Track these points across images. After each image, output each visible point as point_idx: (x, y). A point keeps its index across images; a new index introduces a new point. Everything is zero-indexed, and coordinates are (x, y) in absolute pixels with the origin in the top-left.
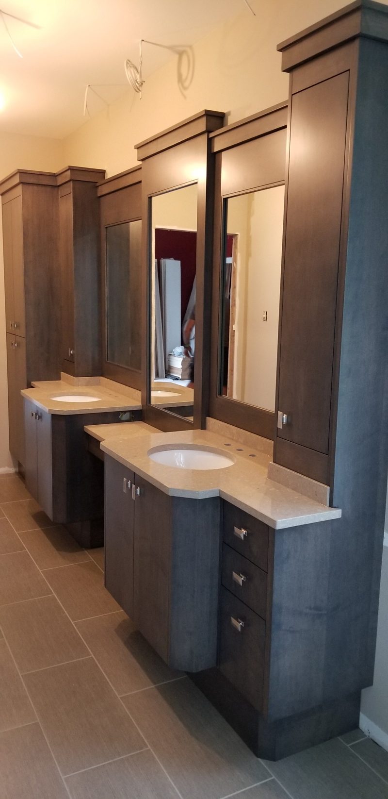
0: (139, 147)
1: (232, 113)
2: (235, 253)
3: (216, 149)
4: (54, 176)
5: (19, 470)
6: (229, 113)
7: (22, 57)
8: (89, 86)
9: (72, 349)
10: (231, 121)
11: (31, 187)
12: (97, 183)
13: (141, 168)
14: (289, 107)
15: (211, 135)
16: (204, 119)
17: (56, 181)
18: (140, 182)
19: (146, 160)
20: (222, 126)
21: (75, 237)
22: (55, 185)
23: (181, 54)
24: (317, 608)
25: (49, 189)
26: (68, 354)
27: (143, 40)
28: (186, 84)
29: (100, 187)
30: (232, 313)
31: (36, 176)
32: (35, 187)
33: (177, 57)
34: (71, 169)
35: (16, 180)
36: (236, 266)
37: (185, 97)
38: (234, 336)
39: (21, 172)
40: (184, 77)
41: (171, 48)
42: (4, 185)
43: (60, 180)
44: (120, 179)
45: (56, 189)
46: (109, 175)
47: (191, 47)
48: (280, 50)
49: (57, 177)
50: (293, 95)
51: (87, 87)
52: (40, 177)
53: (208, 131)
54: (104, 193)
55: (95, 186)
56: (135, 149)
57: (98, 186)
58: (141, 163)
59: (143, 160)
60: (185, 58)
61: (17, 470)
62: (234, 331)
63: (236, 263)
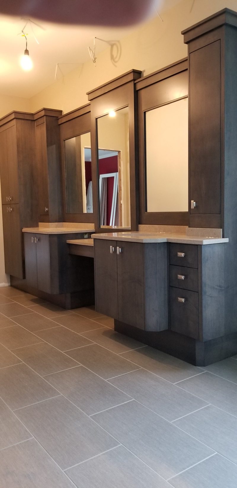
0: (88, 94)
1: (146, 71)
2: (119, 161)
3: (138, 88)
4: (32, 115)
5: (11, 284)
6: (144, 71)
7: (38, 43)
8: (58, 64)
9: (48, 207)
10: (145, 74)
11: (20, 121)
12: (58, 117)
13: (90, 104)
14: (188, 60)
15: (135, 82)
16: (132, 74)
17: (33, 117)
18: (90, 112)
19: (93, 100)
20: (140, 77)
21: (48, 146)
22: (33, 119)
23: (112, 46)
24: (220, 286)
25: (30, 122)
26: (45, 210)
27: (96, 38)
28: (116, 60)
29: (60, 119)
30: (120, 195)
31: (23, 114)
32: (23, 121)
33: (110, 47)
34: (45, 109)
35: (13, 116)
36: (121, 168)
37: (116, 66)
38: (121, 207)
39: (15, 112)
40: (115, 56)
41: (108, 42)
42: (2, 121)
43: (36, 117)
44: (74, 113)
45: (33, 122)
46: (65, 112)
47: (119, 41)
48: (183, 34)
49: (34, 116)
50: (190, 53)
51: (57, 65)
52: (25, 115)
53: (134, 80)
54: (63, 122)
55: (57, 119)
56: (87, 94)
57: (59, 119)
58: (90, 102)
59: (90, 100)
60: (115, 47)
61: (10, 284)
62: (122, 204)
63: (120, 167)
